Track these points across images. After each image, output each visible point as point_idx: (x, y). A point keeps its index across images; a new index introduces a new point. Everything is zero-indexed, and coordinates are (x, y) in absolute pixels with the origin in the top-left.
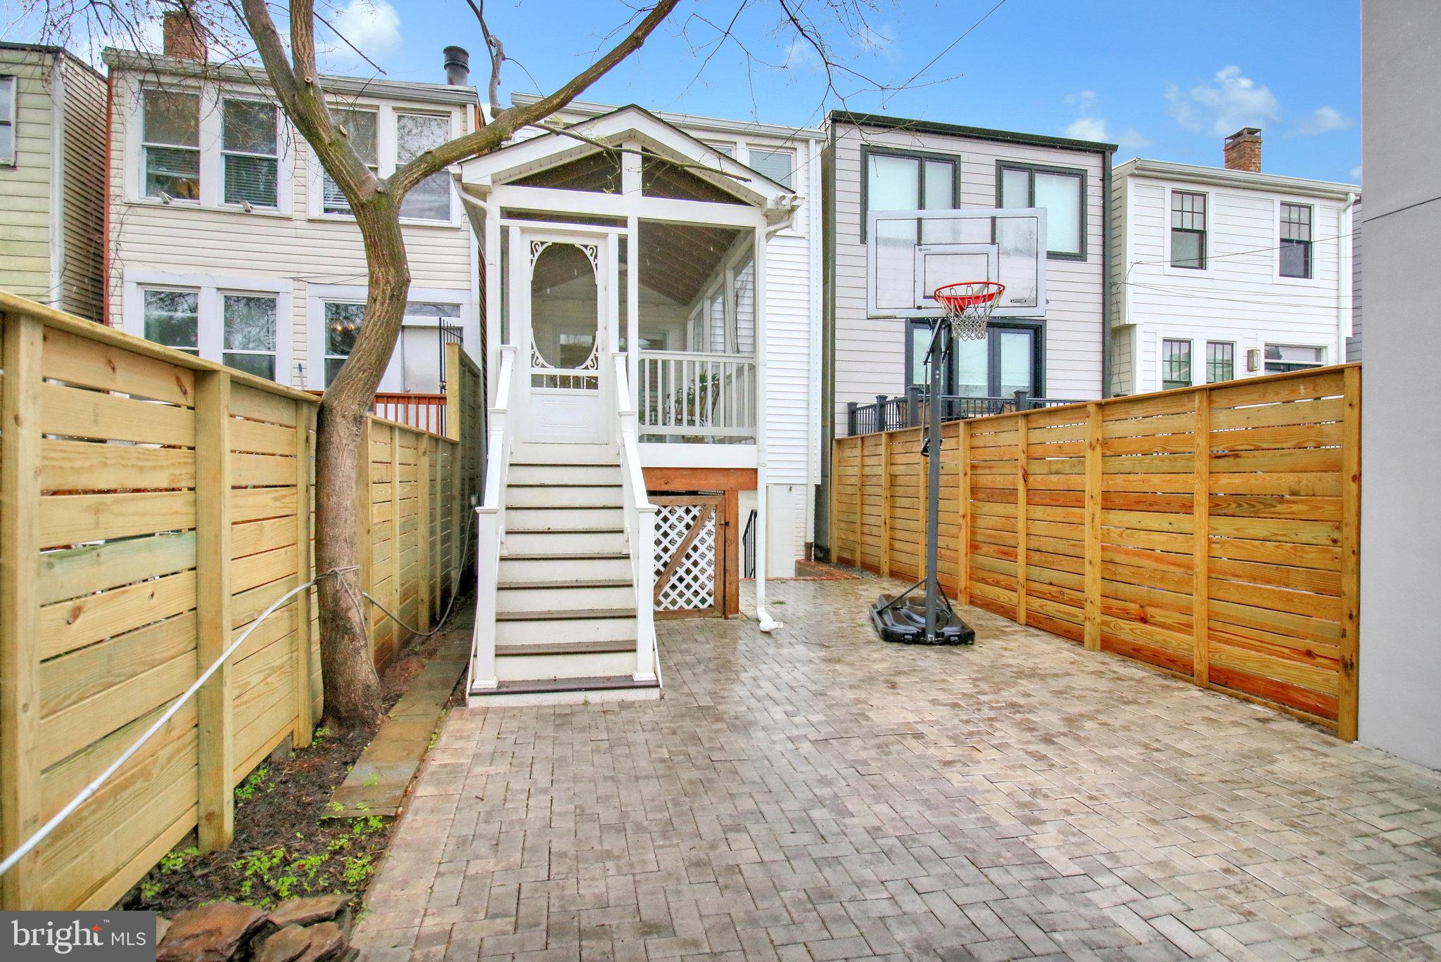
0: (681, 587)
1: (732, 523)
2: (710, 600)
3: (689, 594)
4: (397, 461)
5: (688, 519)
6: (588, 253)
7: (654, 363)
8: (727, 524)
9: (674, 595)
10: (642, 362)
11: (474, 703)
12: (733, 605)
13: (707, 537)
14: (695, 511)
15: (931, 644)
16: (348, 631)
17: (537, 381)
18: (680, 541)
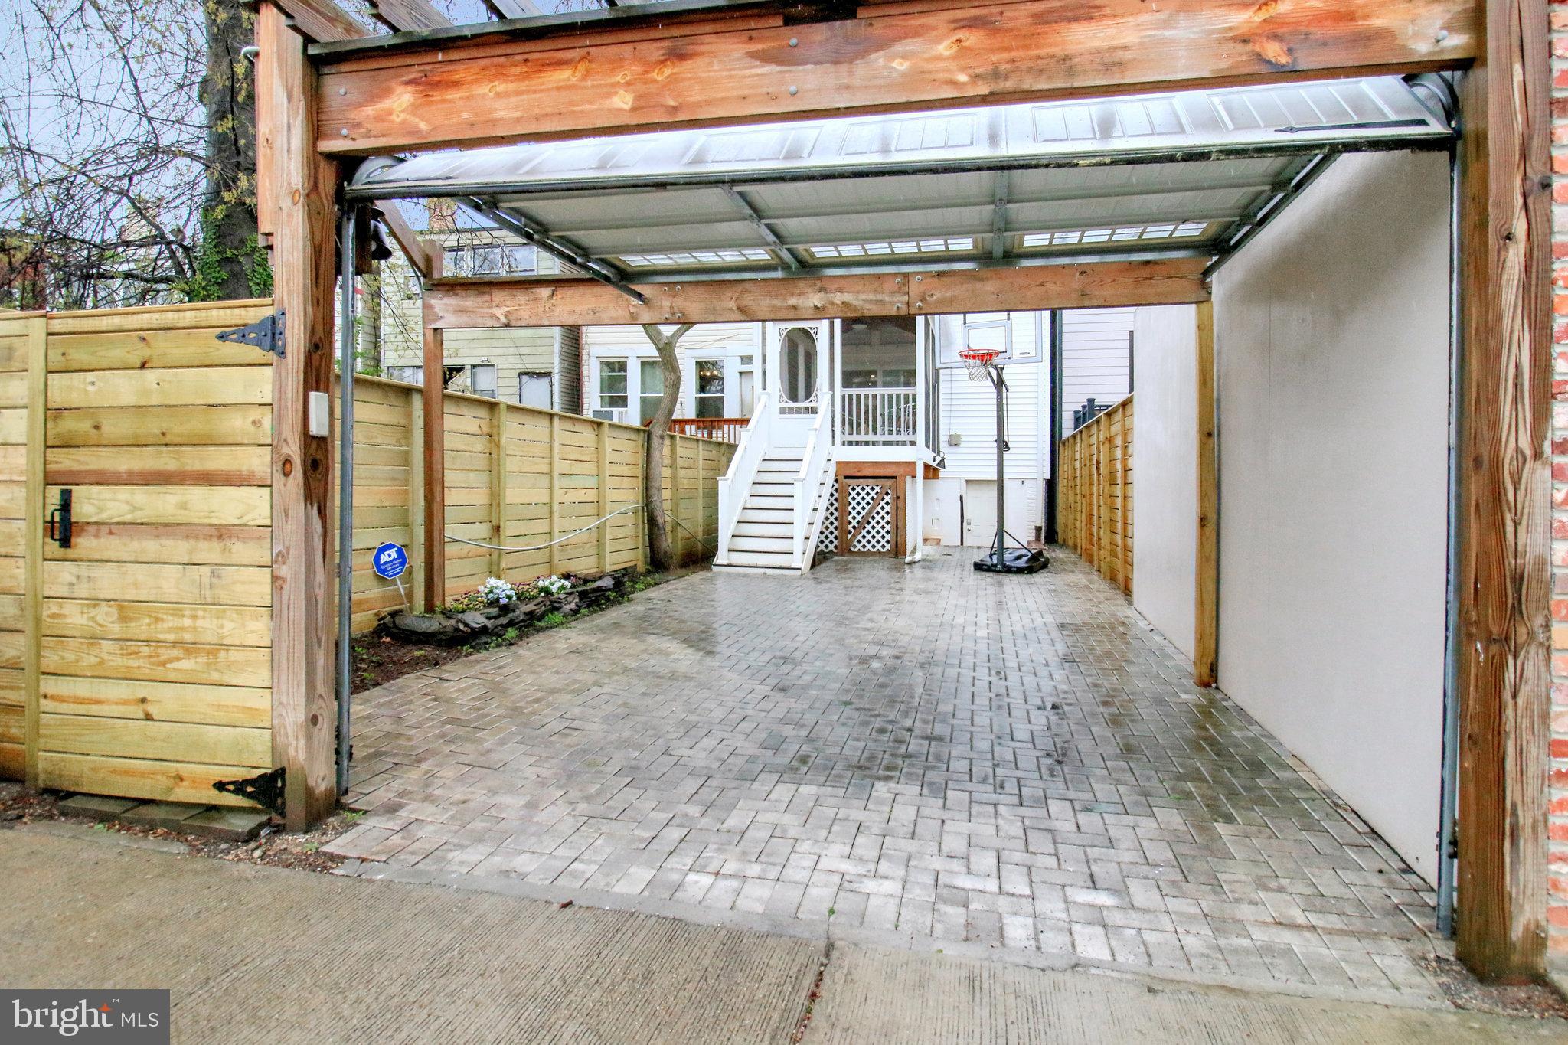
0: (869, 537)
1: (902, 497)
2: (888, 547)
3: (873, 542)
4: (701, 458)
5: (873, 494)
6: (812, 332)
7: (850, 396)
8: (898, 498)
9: (864, 542)
10: (843, 397)
11: (715, 569)
12: (902, 549)
13: (886, 506)
14: (877, 489)
15: (999, 571)
16: (657, 525)
17: (783, 411)
18: (867, 508)
